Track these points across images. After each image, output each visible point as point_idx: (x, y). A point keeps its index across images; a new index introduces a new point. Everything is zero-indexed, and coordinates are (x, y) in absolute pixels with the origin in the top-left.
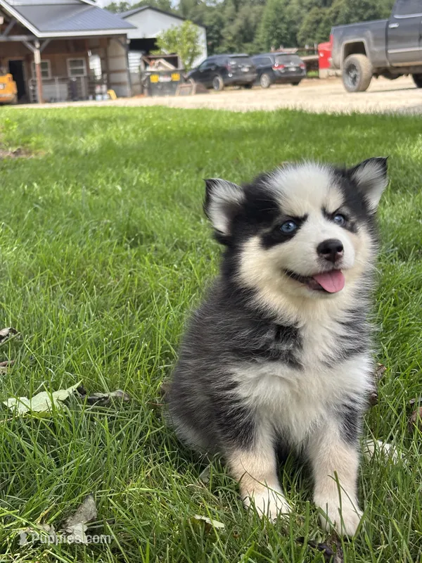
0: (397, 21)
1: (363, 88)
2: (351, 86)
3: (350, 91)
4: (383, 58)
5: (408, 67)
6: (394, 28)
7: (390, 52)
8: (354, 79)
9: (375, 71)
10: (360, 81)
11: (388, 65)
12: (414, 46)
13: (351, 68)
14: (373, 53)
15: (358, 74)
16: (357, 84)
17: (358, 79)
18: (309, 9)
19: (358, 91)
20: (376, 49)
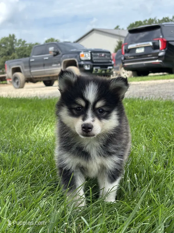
0: (33, 58)
1: (22, 87)
2: (16, 86)
3: (16, 88)
4: (29, 74)
5: (40, 78)
6: (32, 61)
7: (32, 71)
8: (18, 83)
9: (26, 80)
10: (20, 83)
11: (31, 77)
12: (42, 69)
13: (15, 78)
14: (24, 72)
15: (19, 81)
16: (19, 86)
17: (19, 83)
18: (2, 57)
19: (20, 88)
20: (26, 70)
